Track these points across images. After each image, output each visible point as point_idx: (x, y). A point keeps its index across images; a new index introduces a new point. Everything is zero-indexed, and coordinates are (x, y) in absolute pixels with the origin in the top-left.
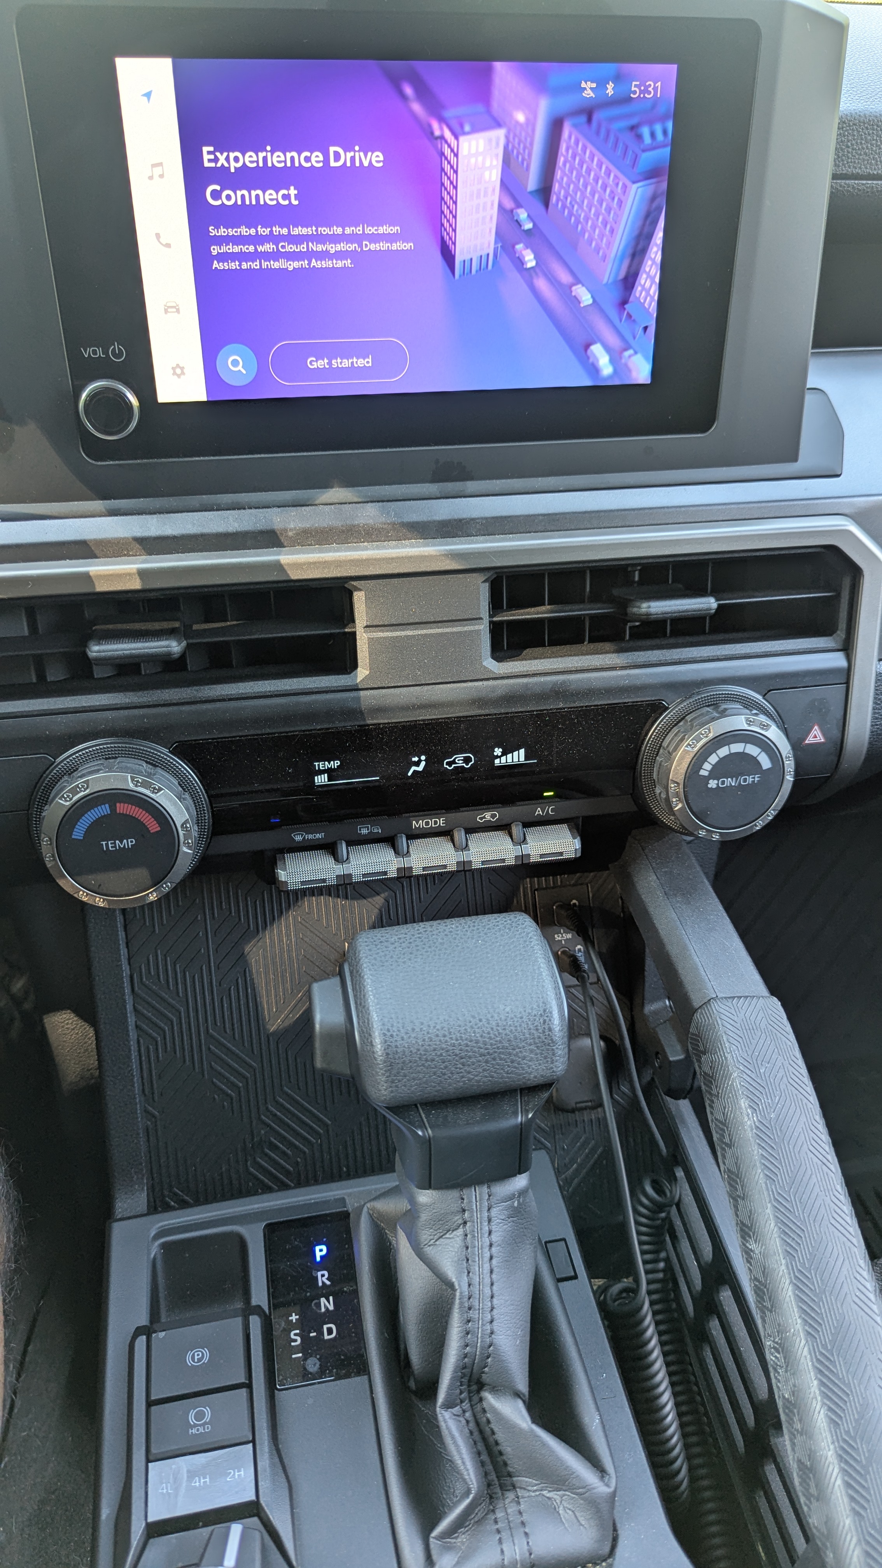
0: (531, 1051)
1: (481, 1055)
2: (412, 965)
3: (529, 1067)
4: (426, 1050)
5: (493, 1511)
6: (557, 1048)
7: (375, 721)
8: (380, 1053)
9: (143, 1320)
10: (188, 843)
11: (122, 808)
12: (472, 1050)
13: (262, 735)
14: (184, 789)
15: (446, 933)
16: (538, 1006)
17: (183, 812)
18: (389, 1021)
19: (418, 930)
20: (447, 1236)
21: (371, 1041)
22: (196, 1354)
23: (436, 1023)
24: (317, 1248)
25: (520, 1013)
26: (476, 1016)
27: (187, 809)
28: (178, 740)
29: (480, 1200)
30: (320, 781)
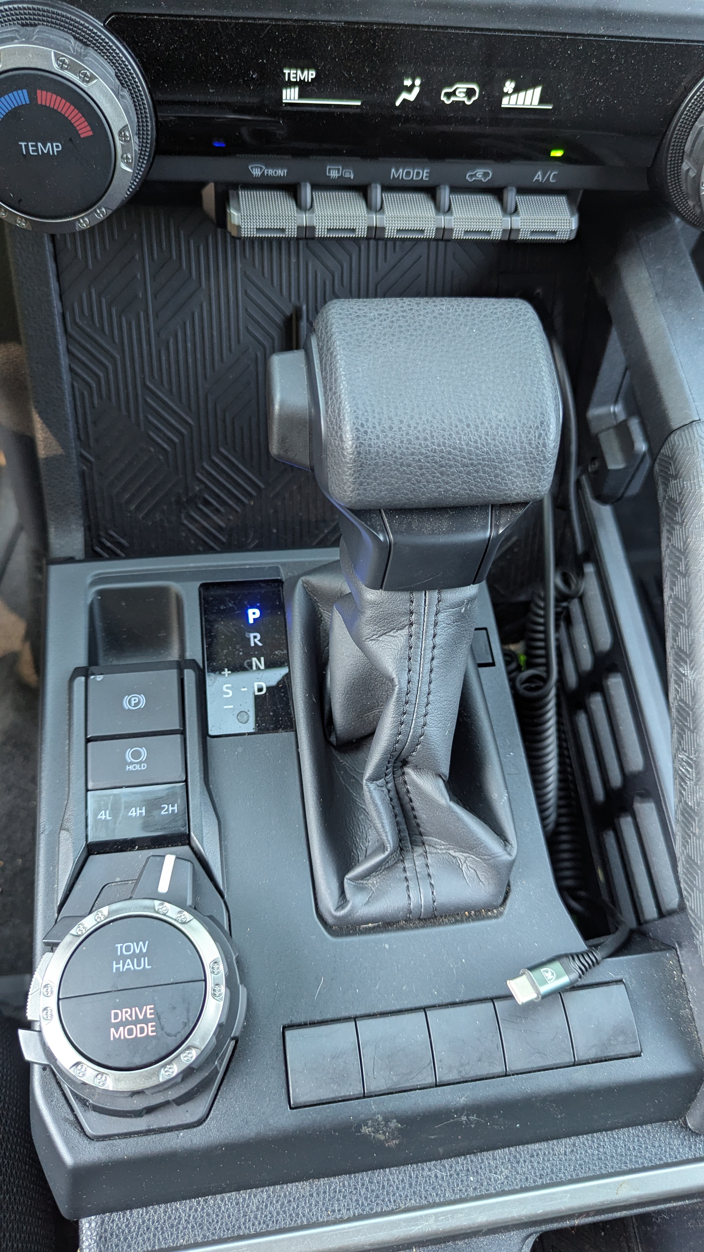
0: (519, 467)
1: (464, 465)
2: (394, 350)
3: (513, 484)
4: (402, 454)
5: (403, 861)
6: (548, 467)
7: (367, 19)
8: (350, 451)
9: (81, 660)
10: (127, 158)
11: (45, 98)
12: (454, 458)
13: (225, 18)
14: (122, 84)
15: (434, 315)
16: (536, 417)
17: (121, 113)
18: (363, 414)
19: (402, 307)
20: (391, 634)
21: (341, 436)
22: (133, 699)
23: (418, 424)
24: (250, 611)
25: (515, 422)
26: (464, 420)
27: (127, 113)
28: (115, 11)
29: (429, 605)
30: (288, 98)
